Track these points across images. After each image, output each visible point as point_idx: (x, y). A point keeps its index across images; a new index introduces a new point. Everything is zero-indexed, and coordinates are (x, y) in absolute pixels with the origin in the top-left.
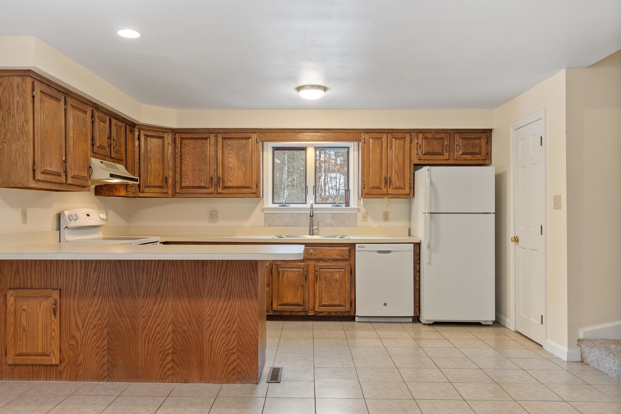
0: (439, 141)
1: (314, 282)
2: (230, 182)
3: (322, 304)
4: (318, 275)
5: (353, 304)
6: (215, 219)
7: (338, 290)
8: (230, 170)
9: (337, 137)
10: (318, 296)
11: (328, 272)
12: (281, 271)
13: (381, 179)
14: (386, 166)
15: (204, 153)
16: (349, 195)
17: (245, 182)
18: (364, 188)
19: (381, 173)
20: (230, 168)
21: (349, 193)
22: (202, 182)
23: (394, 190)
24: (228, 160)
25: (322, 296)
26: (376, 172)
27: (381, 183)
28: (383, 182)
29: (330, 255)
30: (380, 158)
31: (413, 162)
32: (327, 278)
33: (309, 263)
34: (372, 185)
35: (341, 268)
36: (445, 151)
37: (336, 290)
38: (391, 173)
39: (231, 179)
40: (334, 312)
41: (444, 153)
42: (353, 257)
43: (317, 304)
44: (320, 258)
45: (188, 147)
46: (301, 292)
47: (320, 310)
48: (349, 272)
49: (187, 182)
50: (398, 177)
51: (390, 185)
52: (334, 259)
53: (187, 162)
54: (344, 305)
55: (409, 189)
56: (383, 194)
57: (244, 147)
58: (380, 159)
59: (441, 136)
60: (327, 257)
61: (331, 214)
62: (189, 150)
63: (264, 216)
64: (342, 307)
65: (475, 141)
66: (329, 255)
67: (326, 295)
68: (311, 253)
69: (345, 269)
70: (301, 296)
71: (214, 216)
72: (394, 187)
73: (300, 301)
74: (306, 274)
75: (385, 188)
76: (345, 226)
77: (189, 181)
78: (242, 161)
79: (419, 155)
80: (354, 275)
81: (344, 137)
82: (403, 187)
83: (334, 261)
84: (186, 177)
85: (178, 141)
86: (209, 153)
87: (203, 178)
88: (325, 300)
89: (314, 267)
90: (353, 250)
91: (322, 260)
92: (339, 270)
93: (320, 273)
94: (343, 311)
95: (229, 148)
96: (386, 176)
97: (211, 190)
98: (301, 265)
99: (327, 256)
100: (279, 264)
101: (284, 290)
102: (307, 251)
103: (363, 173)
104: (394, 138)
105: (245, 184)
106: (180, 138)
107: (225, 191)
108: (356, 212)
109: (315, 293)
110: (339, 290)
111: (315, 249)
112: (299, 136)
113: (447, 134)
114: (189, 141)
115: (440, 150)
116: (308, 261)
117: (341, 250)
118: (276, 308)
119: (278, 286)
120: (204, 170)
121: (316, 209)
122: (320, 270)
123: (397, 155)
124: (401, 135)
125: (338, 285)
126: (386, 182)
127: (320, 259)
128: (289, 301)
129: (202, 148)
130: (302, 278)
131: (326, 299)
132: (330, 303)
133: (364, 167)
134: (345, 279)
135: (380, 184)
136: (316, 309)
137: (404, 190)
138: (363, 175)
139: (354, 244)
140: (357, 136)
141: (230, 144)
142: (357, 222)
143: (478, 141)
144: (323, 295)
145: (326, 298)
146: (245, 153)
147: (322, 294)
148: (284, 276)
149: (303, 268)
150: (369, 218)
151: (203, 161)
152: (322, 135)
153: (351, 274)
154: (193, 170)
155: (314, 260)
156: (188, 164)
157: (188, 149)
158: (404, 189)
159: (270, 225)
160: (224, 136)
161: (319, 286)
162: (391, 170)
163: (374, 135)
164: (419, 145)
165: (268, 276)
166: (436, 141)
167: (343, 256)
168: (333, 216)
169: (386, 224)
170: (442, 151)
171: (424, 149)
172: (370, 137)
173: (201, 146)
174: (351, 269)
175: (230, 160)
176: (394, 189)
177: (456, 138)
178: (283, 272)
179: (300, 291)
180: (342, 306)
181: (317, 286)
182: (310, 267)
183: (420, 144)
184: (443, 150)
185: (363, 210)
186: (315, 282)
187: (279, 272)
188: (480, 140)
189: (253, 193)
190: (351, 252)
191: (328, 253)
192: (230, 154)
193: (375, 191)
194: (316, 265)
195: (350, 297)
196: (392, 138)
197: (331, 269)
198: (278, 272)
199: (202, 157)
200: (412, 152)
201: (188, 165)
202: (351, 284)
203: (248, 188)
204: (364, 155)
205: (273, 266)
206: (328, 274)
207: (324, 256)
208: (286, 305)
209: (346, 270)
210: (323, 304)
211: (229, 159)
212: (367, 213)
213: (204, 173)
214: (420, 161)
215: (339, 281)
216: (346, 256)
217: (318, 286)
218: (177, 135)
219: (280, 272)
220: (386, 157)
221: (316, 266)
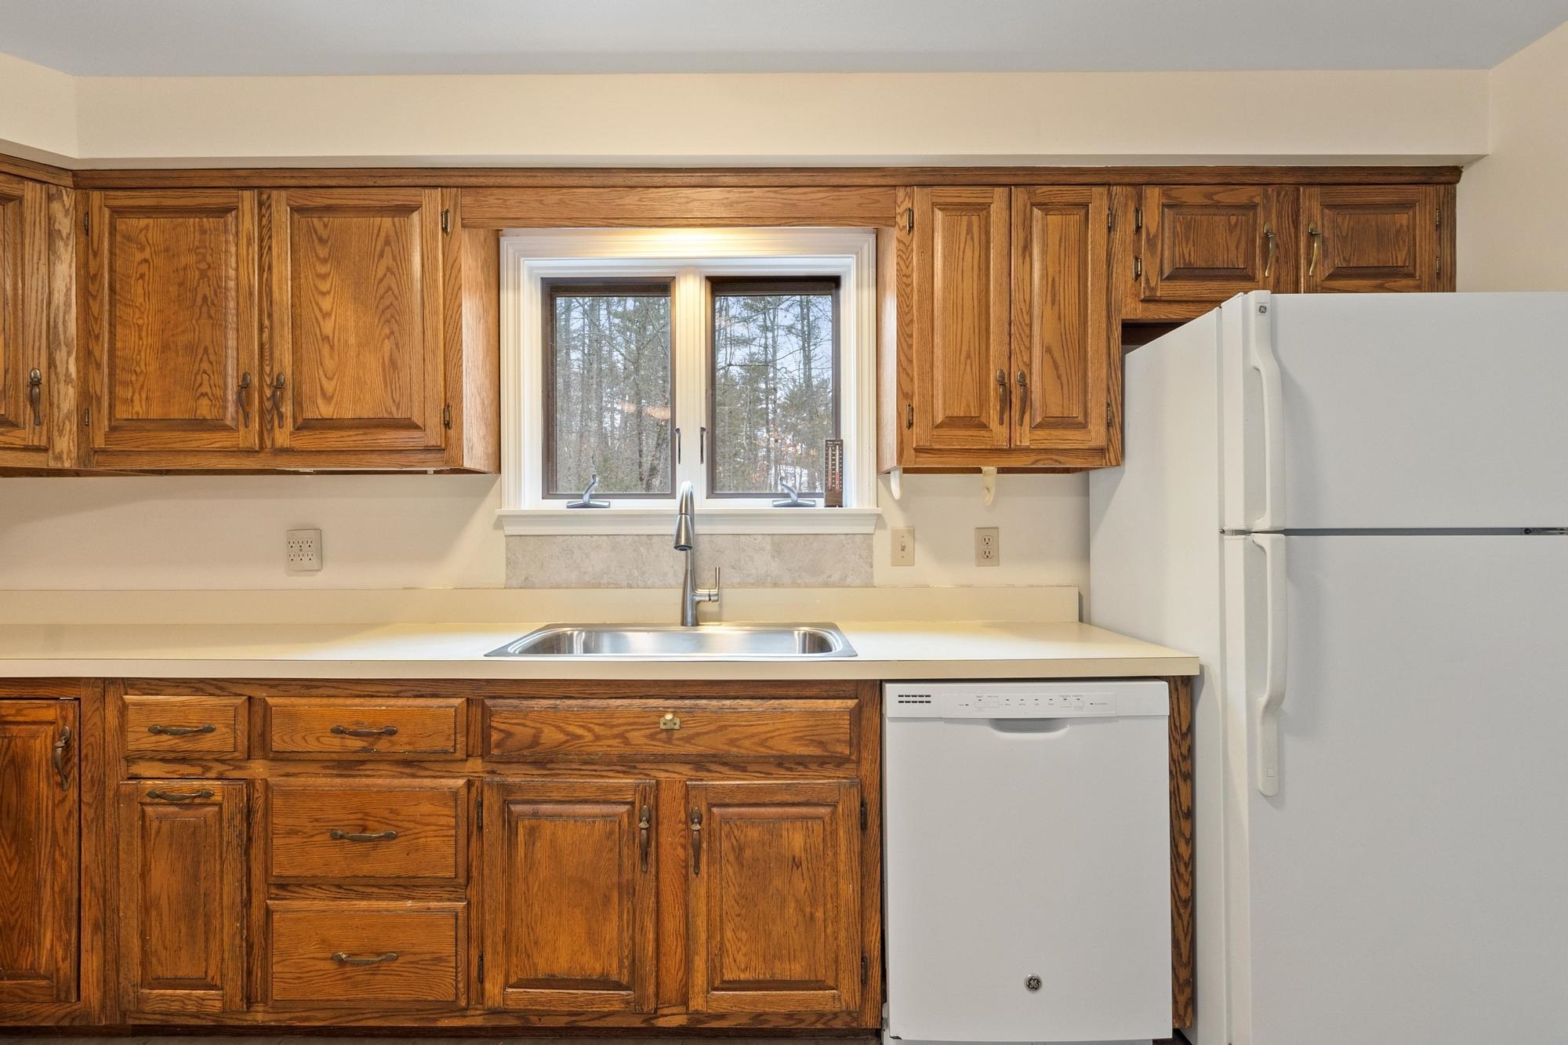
0: (1233, 219)
1: (686, 867)
2: (328, 399)
3: (726, 978)
4: (705, 835)
5: (876, 971)
6: (306, 559)
7: (802, 911)
8: (326, 350)
9: (794, 205)
10: (703, 936)
11: (751, 821)
12: (522, 816)
13: (982, 383)
14: (1007, 326)
15: (210, 273)
16: (841, 463)
17: (394, 401)
18: (910, 425)
19: (983, 360)
20: (326, 338)
21: (841, 454)
22: (205, 401)
23: (1040, 434)
24: (317, 304)
25: (722, 938)
26: (964, 354)
27: (983, 403)
28: (992, 399)
29: (764, 736)
30: (979, 293)
31: (1120, 311)
32: (748, 853)
33: (662, 775)
34: (945, 410)
35: (815, 800)
36: (1258, 261)
37: (791, 909)
38: (1026, 359)
39: (329, 387)
40: (781, 1014)
41: (1254, 269)
42: (870, 746)
43: (700, 979)
44: (712, 752)
45: (142, 249)
46: (620, 917)
47: (714, 1004)
48: (855, 821)
49: (137, 403)
50: (1059, 377)
51: (1023, 413)
52: (781, 757)
53: (137, 316)
54: (831, 983)
55: (1103, 429)
56: (991, 450)
57: (387, 249)
58: (979, 302)
59: (1242, 195)
60: (747, 748)
61: (769, 537)
62: (146, 261)
63: (507, 545)
64: (820, 989)
65: (1388, 218)
66: (756, 740)
67: (744, 935)
68: (667, 730)
69: (834, 805)
70: (620, 941)
71: (305, 546)
72: (1038, 420)
73: (615, 965)
74: (643, 832)
75: (1001, 423)
76: (826, 585)
77: (144, 396)
78: (381, 307)
79: (1147, 280)
80: (876, 829)
81: (824, 205)
82: (1081, 419)
83: (780, 765)
84: (134, 378)
85: (101, 220)
86: (232, 273)
87: (206, 383)
88: (740, 957)
89: (686, 797)
90: (868, 712)
91: (725, 764)
92: (804, 810)
93: (714, 825)
94: (828, 1008)
95: (323, 252)
96: (1006, 372)
97: (249, 437)
98: (619, 789)
99: (747, 743)
100: (515, 785)
101: (536, 909)
102: (651, 720)
103: (903, 358)
104: (1039, 205)
105: (394, 410)
106: (107, 212)
107: (307, 441)
108: (869, 530)
109: (687, 923)
110: (808, 909)
111: (690, 711)
112: (627, 201)
113: (1270, 190)
114: (146, 221)
115: (1241, 260)
116: (654, 766)
117: (814, 713)
118: (499, 999)
119: (509, 891)
120: (211, 351)
121: (711, 517)
122: (715, 810)
123: (1053, 280)
124: (1070, 194)
125: (801, 886)
126: (1006, 401)
127: (714, 756)
128: (562, 965)
129: (201, 251)
130: (625, 851)
131: (745, 955)
132: (763, 974)
133: (911, 336)
134: (835, 854)
135: (981, 406)
136: (697, 1003)
137: (1084, 431)
138: (904, 369)
139: (877, 687)
140: (879, 202)
141: (325, 236)
142: (872, 567)
143: (1403, 219)
144: (729, 934)
145: (744, 950)
146: (393, 273)
147: (722, 929)
148: (538, 844)
149: (632, 803)
150: (920, 554)
151: (205, 309)
152: (727, 195)
153: (864, 826)
154: (165, 347)
155: (685, 760)
156: (140, 322)
157: (139, 257)
158: (1083, 426)
159: (527, 584)
160: (301, 202)
161: (708, 889)
162: (1028, 344)
163: (951, 194)
164: (1148, 234)
165: (462, 841)
166: (1220, 220)
167: (821, 744)
168: (779, 544)
169: (989, 575)
170: (1246, 261)
171: (1168, 255)
172: (934, 204)
173: (197, 243)
174: (863, 804)
175: (326, 304)
176: (1039, 426)
177: (1304, 203)
178: (534, 822)
179: (615, 918)
180: (820, 985)
181: (700, 888)
182: (664, 796)
183: (1153, 231)
184: (1250, 257)
185: (897, 520)
186: (691, 870)
187: (513, 824)
188: (1411, 213)
189: (428, 449)
190: (864, 722)
191: (754, 730)
192: (323, 277)
193: (961, 437)
194: (694, 787)
195: (858, 942)
196: (1033, 205)
197: (764, 805)
198: (510, 824)
199: (204, 290)
200: (1117, 269)
201: (140, 328)
202: (863, 877)
203: (409, 425)
204: (908, 281)
205: (486, 794)
206: (753, 833)
207: (732, 742)
208: (550, 982)
209: (840, 808)
210: (728, 976)
211: (320, 299)
212: (912, 532)
213: (211, 363)
214: (1152, 306)
215: (804, 865)
216: (839, 741)
217: (703, 891)
218: (96, 197)
219: (520, 825)
220: (1006, 288)
221: (693, 793)
